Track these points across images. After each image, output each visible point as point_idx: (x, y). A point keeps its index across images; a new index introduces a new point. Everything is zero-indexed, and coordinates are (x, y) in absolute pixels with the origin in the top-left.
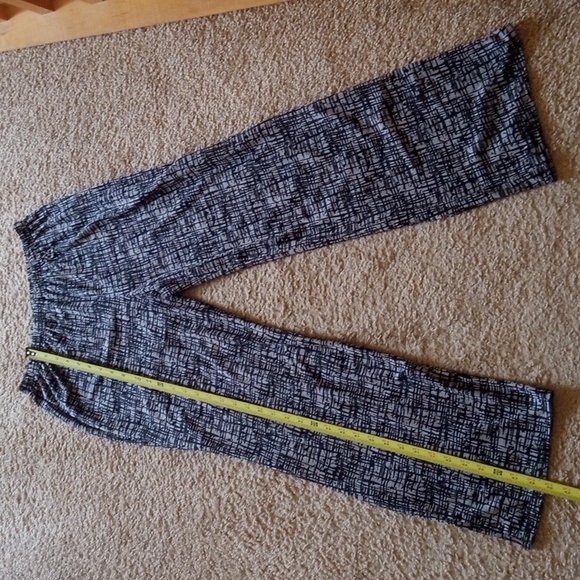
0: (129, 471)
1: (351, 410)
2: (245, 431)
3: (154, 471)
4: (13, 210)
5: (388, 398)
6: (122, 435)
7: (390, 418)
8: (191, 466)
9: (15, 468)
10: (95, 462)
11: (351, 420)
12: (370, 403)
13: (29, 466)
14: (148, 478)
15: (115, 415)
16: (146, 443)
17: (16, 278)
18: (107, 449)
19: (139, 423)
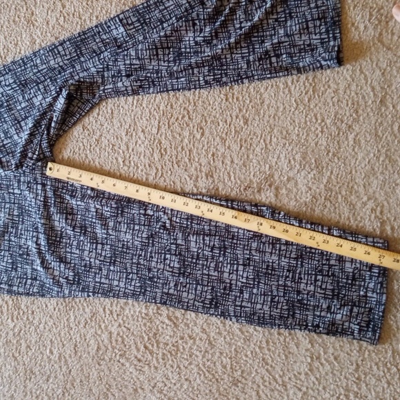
0: (28, 319)
1: (220, 251)
2: (130, 277)
3: (51, 317)
5: (251, 238)
6: (21, 290)
7: (254, 254)
8: (84, 309)
11: (221, 259)
12: (237, 244)
14: (46, 323)
15: (13, 273)
16: (43, 296)
18: (6, 303)
19: (35, 279)
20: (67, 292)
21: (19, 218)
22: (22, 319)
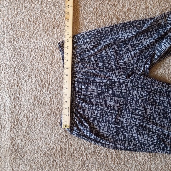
0: (124, 164)
3: (139, 163)
4: (55, 36)
6: (122, 147)
8: (161, 161)
9: (55, 164)
10: (104, 160)
13: (64, 163)
14: (135, 167)
15: (117, 138)
16: (136, 151)
17: (56, 70)
18: (111, 153)
19: (131, 141)
20: (152, 149)
21: (123, 106)
22: (120, 163)
